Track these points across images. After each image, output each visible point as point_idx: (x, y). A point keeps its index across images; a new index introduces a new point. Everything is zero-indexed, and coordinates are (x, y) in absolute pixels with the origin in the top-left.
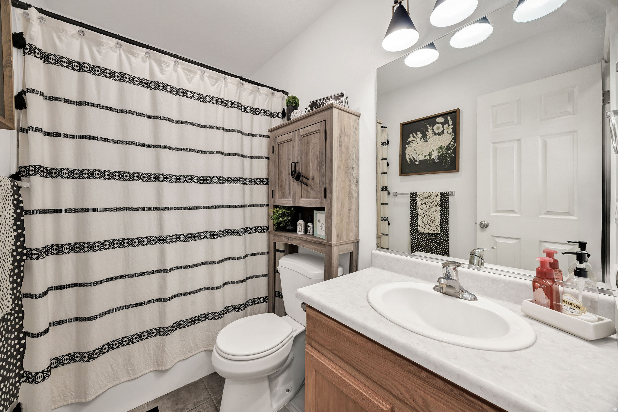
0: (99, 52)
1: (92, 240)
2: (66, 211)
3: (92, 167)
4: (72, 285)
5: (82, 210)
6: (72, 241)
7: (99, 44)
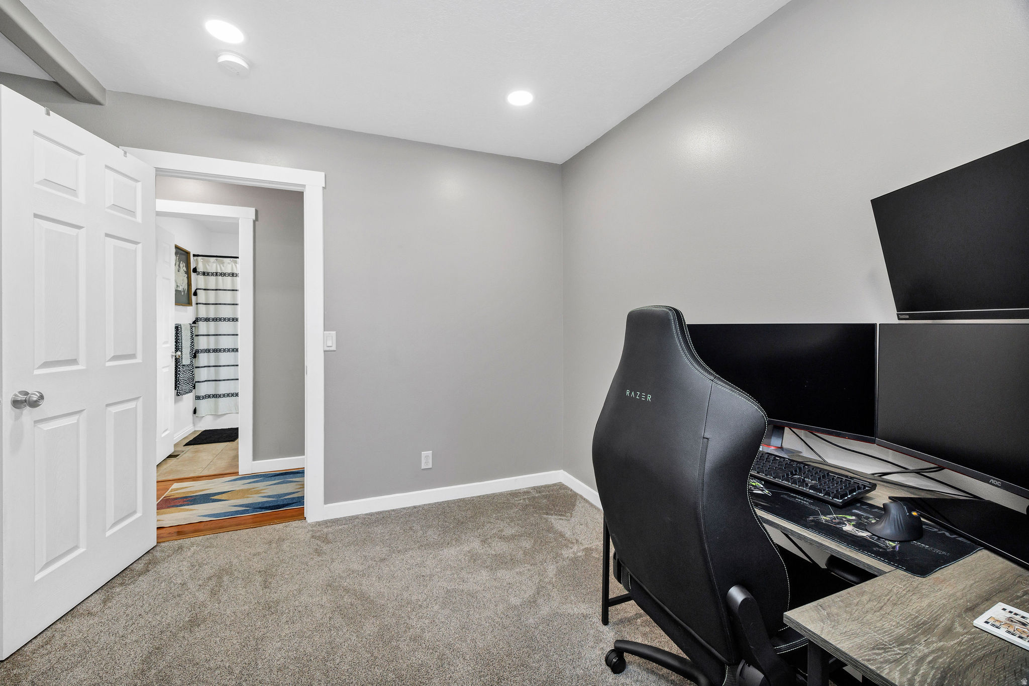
0: (223, 266)
1: (220, 348)
2: (211, 335)
3: (220, 317)
4: (214, 366)
5: (217, 335)
6: (214, 348)
7: (223, 263)
